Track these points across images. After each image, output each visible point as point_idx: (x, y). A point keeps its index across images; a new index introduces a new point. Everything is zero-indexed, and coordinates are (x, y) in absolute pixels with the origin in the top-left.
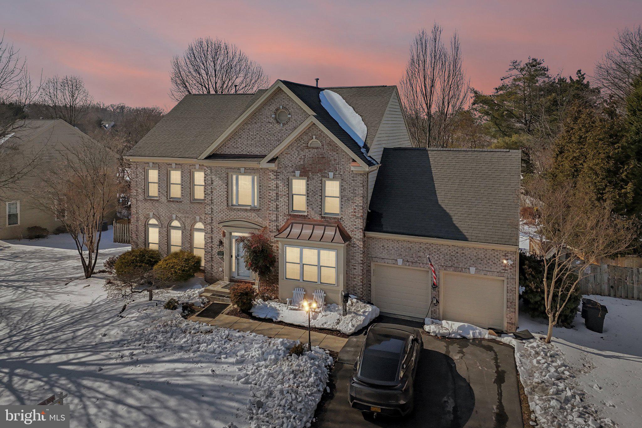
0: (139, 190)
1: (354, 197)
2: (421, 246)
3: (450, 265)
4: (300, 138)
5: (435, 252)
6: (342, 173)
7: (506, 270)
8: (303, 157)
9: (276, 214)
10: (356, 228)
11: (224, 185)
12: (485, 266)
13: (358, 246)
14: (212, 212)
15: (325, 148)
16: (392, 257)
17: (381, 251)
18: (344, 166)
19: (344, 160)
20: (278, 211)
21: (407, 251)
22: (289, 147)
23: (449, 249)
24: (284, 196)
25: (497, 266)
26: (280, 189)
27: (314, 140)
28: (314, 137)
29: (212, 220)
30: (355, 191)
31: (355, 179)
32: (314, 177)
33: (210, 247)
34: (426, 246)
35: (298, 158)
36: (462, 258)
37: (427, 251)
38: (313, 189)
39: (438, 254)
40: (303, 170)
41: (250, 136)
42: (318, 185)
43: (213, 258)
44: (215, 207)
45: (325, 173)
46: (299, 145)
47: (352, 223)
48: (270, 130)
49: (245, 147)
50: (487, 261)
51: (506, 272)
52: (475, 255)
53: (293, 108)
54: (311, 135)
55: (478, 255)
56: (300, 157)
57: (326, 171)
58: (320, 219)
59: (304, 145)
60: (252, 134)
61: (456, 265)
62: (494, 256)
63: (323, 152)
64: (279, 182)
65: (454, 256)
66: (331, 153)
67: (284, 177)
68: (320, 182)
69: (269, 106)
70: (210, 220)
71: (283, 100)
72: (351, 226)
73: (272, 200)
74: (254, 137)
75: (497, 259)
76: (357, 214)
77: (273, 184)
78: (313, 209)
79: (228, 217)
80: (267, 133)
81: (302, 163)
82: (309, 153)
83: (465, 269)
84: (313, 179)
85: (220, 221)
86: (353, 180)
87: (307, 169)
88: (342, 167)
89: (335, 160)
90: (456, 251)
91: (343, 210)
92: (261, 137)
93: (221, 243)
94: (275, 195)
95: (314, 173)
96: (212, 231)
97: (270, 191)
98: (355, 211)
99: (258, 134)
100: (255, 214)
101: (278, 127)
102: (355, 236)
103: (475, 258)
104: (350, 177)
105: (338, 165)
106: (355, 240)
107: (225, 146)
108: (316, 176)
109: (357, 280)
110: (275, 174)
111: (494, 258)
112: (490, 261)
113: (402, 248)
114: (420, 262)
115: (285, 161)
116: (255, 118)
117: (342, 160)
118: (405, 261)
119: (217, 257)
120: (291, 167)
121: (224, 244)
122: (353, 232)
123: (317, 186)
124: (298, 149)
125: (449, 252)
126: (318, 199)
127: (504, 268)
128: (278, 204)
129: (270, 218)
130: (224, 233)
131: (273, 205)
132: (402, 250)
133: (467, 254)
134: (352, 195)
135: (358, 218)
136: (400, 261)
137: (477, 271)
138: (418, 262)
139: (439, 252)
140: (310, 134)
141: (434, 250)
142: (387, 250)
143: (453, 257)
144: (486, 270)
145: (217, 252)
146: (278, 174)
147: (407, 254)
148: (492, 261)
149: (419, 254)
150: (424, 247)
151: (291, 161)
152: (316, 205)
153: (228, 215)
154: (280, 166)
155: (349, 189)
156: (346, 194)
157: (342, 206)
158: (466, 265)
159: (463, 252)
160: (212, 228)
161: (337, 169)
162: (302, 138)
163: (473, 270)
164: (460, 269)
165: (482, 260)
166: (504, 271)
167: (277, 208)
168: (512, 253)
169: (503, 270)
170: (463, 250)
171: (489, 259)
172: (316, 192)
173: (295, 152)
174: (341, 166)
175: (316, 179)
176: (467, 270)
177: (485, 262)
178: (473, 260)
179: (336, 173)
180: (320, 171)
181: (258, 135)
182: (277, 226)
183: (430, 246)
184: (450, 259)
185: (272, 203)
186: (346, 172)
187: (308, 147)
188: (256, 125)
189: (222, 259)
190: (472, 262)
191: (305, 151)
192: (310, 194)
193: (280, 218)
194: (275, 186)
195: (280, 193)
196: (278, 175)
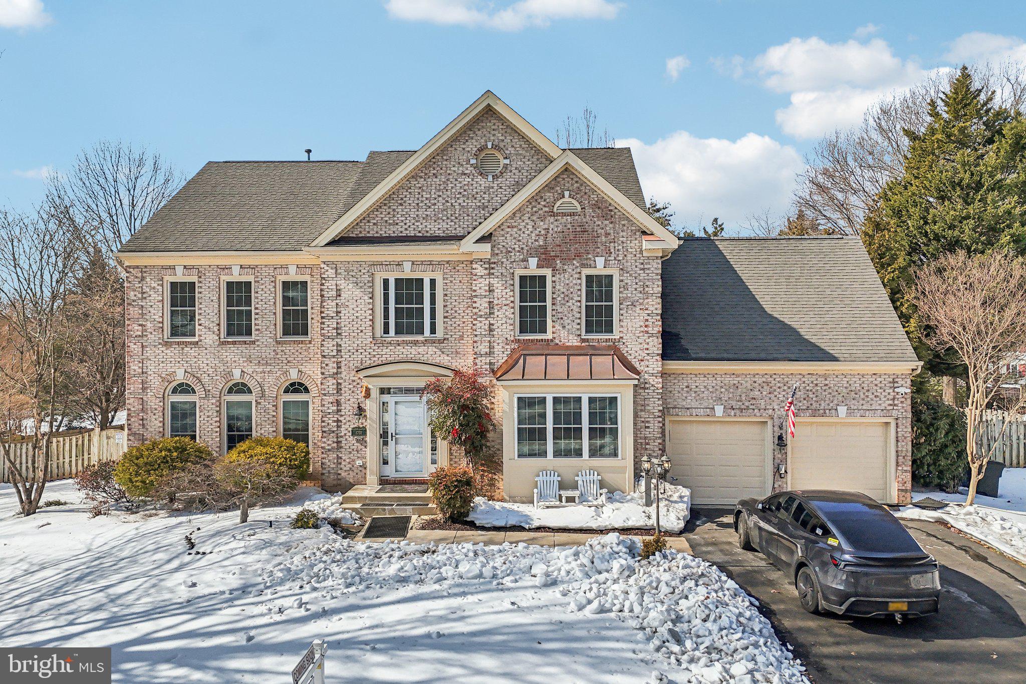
0: (149, 325)
1: (644, 299)
2: (756, 379)
3: (804, 408)
4: (538, 197)
5: (779, 388)
6: (620, 258)
7: (895, 405)
8: (543, 232)
9: (490, 342)
10: (648, 354)
11: (366, 298)
12: (861, 402)
13: (653, 386)
14: (339, 351)
15: (588, 214)
16: (705, 404)
17: (685, 395)
18: (625, 245)
19: (624, 234)
20: (493, 335)
21: (731, 390)
22: (514, 214)
23: (803, 379)
24: (505, 308)
25: (880, 400)
26: (495, 294)
27: (567, 199)
28: (567, 194)
29: (339, 368)
30: (647, 289)
31: (646, 266)
32: (566, 267)
33: (334, 421)
34: (764, 380)
35: (533, 235)
36: (824, 393)
37: (765, 387)
38: (565, 290)
39: (784, 391)
40: (543, 256)
41: (422, 201)
42: (574, 282)
43: (341, 442)
44: (345, 343)
45: (587, 259)
46: (535, 209)
47: (642, 346)
48: (466, 187)
49: (413, 221)
50: (864, 393)
51: (895, 408)
52: (845, 385)
53: (513, 146)
54: (559, 191)
55: (850, 385)
56: (537, 232)
57: (590, 256)
58: (579, 344)
59: (547, 209)
60: (428, 196)
61: (814, 404)
62: (876, 385)
63: (584, 220)
64: (494, 281)
65: (811, 391)
66: (600, 223)
67: (504, 271)
68: (577, 276)
69: (464, 143)
70: (334, 368)
71: (493, 132)
72: (640, 352)
73: (481, 316)
74: (433, 202)
75: (881, 388)
76: (650, 329)
77: (481, 285)
78: (564, 327)
79: (376, 359)
80: (460, 193)
81: (541, 243)
82: (556, 223)
83: (830, 410)
84: (565, 271)
85: (356, 367)
86: (643, 269)
87: (552, 254)
88: (620, 247)
89: (607, 234)
90: (815, 382)
91: (624, 324)
92: (447, 202)
93: (361, 411)
94: (487, 305)
95: (566, 260)
96: (339, 390)
97: (475, 299)
98: (647, 323)
99: (440, 196)
100: (435, 350)
101: (482, 182)
102: (646, 369)
103: (844, 390)
104: (637, 264)
105: (612, 244)
106: (646, 376)
107: (369, 222)
108: (570, 266)
109: (652, 447)
110: (487, 266)
111: (875, 388)
112: (870, 394)
113: (722, 387)
114: (754, 407)
115: (507, 240)
116: (435, 166)
117: (621, 234)
118: (728, 408)
119: (350, 441)
120: (519, 251)
121: (368, 413)
122: (642, 363)
123: (571, 284)
124: (534, 218)
125: (803, 385)
126: (574, 308)
127: (891, 402)
128: (492, 322)
129: (476, 350)
130: (368, 391)
131: (482, 326)
132: (723, 390)
133: (832, 385)
134: (641, 295)
135: (652, 335)
136: (719, 410)
137: (849, 411)
138: (751, 407)
139: (786, 388)
140: (558, 188)
141: (779, 385)
142: (695, 392)
143: (810, 393)
144: (864, 407)
145: (350, 429)
146: (492, 266)
147: (731, 396)
148: (873, 394)
149: (752, 394)
150: (760, 381)
151: (519, 241)
152: (571, 318)
153: (374, 356)
154: (496, 252)
155: (635, 286)
156: (629, 295)
157: (622, 318)
158: (831, 405)
159: (827, 382)
160: (339, 384)
161: (612, 250)
162: (542, 198)
163: (842, 410)
164: (822, 411)
165: (856, 394)
166: (891, 408)
167: (491, 330)
168: (904, 377)
169: (890, 405)
170: (826, 380)
171: (868, 391)
172: (571, 296)
173: (527, 224)
174: (619, 245)
175: (570, 270)
176: (833, 411)
177: (862, 396)
178: (841, 395)
179: (609, 258)
180: (578, 255)
181: (440, 199)
182: (490, 364)
183: (771, 379)
184: (805, 396)
185: (480, 322)
186: (629, 257)
187: (553, 214)
188: (434, 180)
189: (363, 442)
190: (840, 399)
191: (547, 221)
192: (559, 299)
193: (498, 349)
194: (487, 288)
195: (496, 302)
196: (493, 268)
